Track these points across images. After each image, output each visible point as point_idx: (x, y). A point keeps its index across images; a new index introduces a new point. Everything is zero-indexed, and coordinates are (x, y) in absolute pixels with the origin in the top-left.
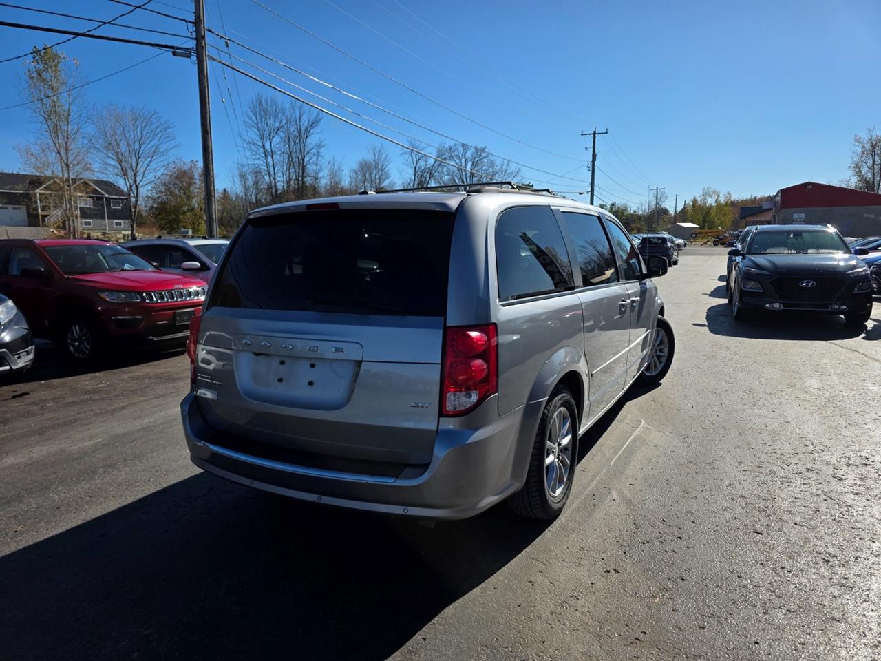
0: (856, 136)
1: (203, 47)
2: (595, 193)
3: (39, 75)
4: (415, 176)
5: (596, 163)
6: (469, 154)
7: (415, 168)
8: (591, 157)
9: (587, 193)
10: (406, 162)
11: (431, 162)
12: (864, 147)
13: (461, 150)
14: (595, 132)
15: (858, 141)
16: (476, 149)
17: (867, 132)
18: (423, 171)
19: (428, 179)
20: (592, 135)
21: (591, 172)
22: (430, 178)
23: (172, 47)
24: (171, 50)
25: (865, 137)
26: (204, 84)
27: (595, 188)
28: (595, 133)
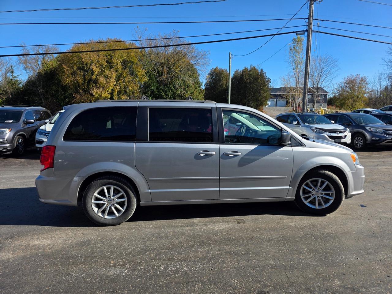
1: (310, 28)
3: (294, 48)
23: (296, 32)
24: (296, 33)
26: (309, 44)
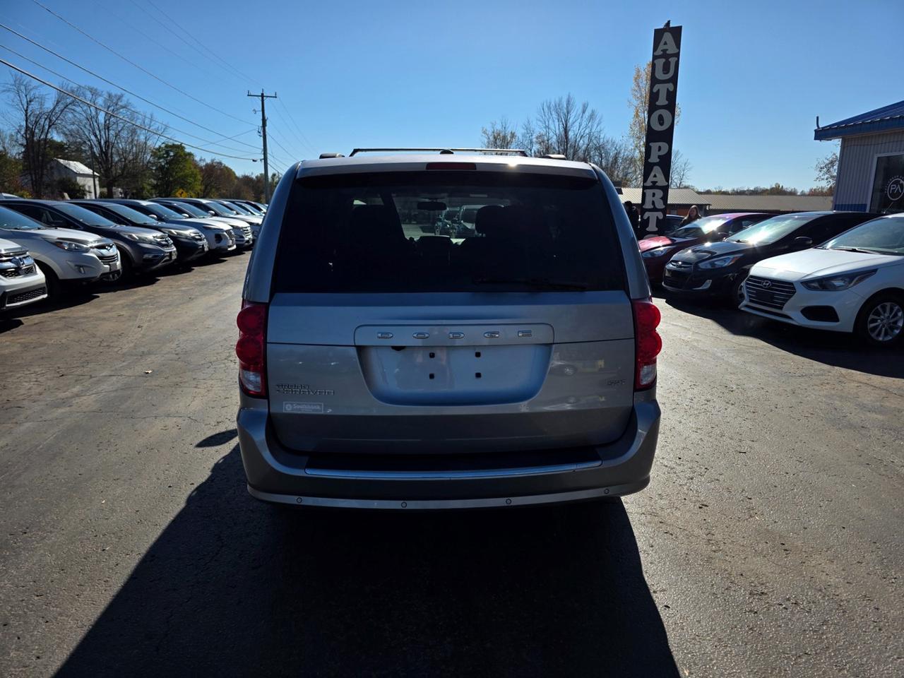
0: (483, 128)
2: (269, 162)
4: (27, 121)
5: (267, 128)
6: (100, 101)
7: (26, 111)
8: (261, 122)
9: (261, 160)
10: (11, 103)
11: (49, 105)
12: (489, 138)
13: (89, 95)
14: (262, 94)
15: (484, 132)
16: (110, 95)
17: (491, 125)
18: (39, 117)
19: (47, 127)
20: (260, 98)
21: (262, 138)
22: (50, 127)
25: (490, 131)
27: (268, 156)
28: (262, 96)
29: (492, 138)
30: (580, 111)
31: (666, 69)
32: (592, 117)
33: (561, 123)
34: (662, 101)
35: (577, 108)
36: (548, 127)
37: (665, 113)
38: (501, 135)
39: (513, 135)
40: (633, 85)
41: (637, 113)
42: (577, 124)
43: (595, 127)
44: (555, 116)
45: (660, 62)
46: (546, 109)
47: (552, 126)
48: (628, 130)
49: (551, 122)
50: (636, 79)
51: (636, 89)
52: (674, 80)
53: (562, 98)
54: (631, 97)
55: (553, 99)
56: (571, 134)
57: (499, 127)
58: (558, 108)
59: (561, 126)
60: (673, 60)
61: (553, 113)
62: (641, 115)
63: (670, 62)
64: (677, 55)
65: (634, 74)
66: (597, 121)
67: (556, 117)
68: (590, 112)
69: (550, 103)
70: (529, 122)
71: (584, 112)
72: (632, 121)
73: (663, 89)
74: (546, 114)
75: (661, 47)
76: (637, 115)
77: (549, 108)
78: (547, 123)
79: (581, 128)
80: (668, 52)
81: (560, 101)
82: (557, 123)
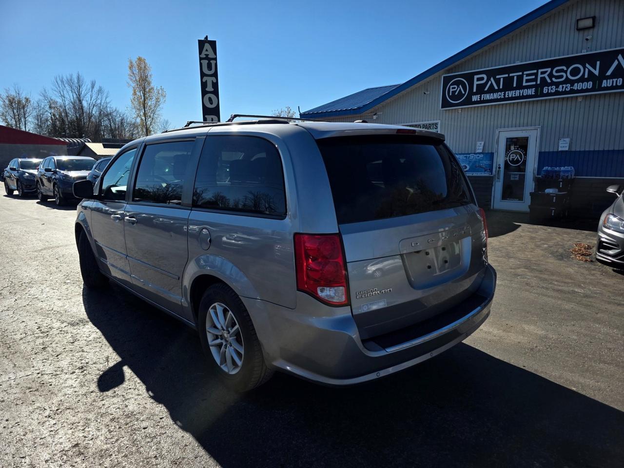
17: (5, 91)
25: (4, 95)
29: (7, 102)
30: (89, 86)
31: (209, 67)
32: (100, 91)
33: (74, 94)
34: (210, 88)
35: (87, 84)
36: (63, 96)
37: (213, 96)
38: (16, 99)
39: (27, 100)
40: (129, 72)
41: (134, 92)
42: (89, 95)
43: (104, 99)
44: (68, 88)
45: (205, 62)
46: (60, 83)
47: (66, 96)
48: (130, 103)
49: (65, 92)
50: (130, 68)
51: (132, 74)
52: (215, 75)
53: (72, 75)
54: (129, 80)
55: (66, 75)
56: (85, 104)
57: (13, 93)
58: (70, 82)
59: (75, 96)
60: (213, 62)
61: (66, 85)
62: (138, 93)
63: (211, 63)
64: (216, 59)
65: (128, 64)
66: (105, 95)
67: (70, 89)
68: (98, 88)
69: (62, 78)
70: (45, 91)
71: (93, 87)
72: (132, 97)
73: (210, 80)
74: (60, 86)
75: (204, 52)
76: (135, 93)
77: (62, 82)
78: (62, 93)
79: (93, 99)
80: (209, 56)
81: (71, 76)
82: (71, 94)
